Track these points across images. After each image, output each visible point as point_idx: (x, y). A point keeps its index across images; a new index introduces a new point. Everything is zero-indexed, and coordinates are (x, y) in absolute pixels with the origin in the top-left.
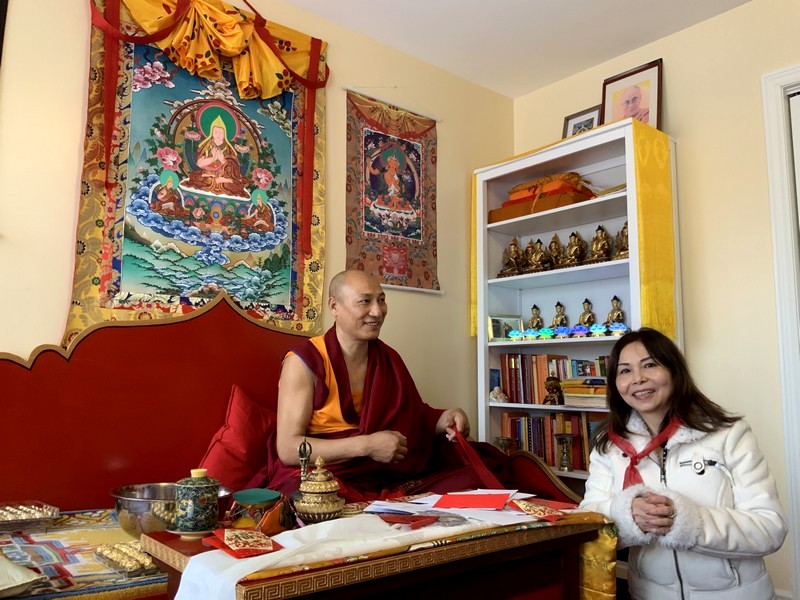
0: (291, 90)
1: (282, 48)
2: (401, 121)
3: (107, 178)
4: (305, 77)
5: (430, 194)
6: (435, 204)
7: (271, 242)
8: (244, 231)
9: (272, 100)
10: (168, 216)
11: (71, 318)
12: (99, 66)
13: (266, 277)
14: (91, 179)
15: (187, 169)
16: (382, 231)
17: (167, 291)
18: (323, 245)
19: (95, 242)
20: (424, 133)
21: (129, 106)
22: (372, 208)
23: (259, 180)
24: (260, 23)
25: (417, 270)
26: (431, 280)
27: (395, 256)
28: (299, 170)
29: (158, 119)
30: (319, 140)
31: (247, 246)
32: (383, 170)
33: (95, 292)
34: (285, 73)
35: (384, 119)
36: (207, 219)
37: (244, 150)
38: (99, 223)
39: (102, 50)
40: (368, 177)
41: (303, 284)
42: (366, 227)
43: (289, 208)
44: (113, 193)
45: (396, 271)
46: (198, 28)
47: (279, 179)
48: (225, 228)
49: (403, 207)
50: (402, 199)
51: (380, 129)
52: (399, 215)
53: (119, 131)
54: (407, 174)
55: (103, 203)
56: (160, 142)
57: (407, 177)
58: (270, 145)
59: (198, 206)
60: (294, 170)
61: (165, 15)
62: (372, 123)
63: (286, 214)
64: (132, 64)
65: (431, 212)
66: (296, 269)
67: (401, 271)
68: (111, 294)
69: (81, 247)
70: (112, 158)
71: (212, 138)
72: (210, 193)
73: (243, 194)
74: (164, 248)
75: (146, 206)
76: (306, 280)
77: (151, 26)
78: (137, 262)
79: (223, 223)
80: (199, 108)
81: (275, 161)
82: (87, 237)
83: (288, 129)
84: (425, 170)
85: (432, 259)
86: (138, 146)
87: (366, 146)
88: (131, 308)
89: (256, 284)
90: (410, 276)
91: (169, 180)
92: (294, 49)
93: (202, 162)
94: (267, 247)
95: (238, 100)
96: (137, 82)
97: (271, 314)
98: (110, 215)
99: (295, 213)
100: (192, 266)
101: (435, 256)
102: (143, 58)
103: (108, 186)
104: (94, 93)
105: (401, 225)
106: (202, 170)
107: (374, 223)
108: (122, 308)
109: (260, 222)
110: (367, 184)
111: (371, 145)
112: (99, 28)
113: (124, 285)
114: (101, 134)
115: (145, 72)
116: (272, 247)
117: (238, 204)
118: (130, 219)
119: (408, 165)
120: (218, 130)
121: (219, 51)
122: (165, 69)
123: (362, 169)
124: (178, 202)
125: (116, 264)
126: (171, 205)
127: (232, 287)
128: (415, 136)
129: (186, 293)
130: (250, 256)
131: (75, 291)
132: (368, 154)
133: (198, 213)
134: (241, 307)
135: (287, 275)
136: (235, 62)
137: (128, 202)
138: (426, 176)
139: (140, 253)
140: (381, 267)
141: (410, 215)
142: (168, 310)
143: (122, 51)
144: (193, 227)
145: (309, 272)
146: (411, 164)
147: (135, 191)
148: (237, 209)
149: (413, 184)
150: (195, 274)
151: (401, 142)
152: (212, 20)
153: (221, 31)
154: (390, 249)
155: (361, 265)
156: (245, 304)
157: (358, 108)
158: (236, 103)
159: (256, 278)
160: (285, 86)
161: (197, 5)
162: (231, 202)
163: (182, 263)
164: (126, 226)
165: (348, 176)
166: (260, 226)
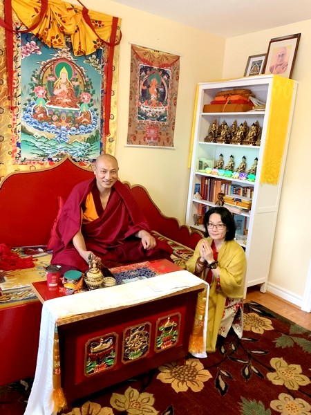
0: (101, 48)
1: (96, 25)
2: (160, 58)
3: (12, 104)
4: (109, 42)
5: (174, 97)
6: (176, 102)
7: (90, 129)
9: (91, 55)
10: (41, 121)
12: (4, 47)
13: (88, 146)
14: (4, 105)
15: (49, 96)
16: (146, 119)
18: (116, 129)
19: (8, 135)
20: (173, 64)
21: (20, 67)
22: (142, 107)
23: (84, 98)
24: (85, 12)
25: (163, 137)
26: (170, 142)
27: (152, 131)
28: (105, 91)
29: (34, 72)
30: (115, 73)
31: (79, 132)
32: (149, 87)
33: (10, 158)
34: (98, 40)
35: (151, 58)
36: (59, 120)
37: (77, 83)
38: (9, 126)
39: (5, 38)
40: (141, 91)
41: (105, 148)
42: (138, 117)
43: (99, 111)
44: (15, 112)
45: (152, 139)
46: (53, 21)
47: (94, 97)
48: (68, 124)
49: (158, 105)
50: (158, 102)
51: (149, 64)
52: (156, 110)
53: (16, 80)
54: (161, 87)
55: (11, 117)
56: (35, 84)
59: (54, 114)
60: (102, 91)
61: (37, 15)
62: (144, 61)
63: (97, 115)
64: (20, 44)
65: (173, 107)
66: (102, 141)
67: (155, 139)
68: (17, 158)
69: (2, 139)
70: (13, 94)
71: (61, 79)
72: (60, 108)
73: (76, 107)
74: (39, 136)
75: (30, 116)
76: (107, 147)
77: (29, 23)
78: (28, 143)
79: (67, 122)
80: (54, 63)
81: (92, 88)
82: (5, 133)
83: (99, 69)
84: (172, 84)
85: (171, 131)
86: (25, 87)
87: (140, 74)
88: (26, 164)
89: (83, 150)
90: (159, 141)
91: (41, 103)
92: (103, 25)
93: (56, 92)
94: (88, 132)
95: (74, 57)
96: (23, 53)
97: (90, 163)
98: (15, 122)
99: (102, 113)
100: (53, 144)
101: (173, 130)
102: (25, 41)
103: (12, 108)
105: (157, 116)
106: (56, 96)
107: (142, 115)
108: (22, 164)
109: (85, 120)
111: (143, 73)
112: (2, 26)
113: (22, 154)
114: (8, 83)
115: (27, 48)
116: (91, 132)
117: (74, 112)
118: (24, 123)
120: (64, 75)
121: (63, 32)
122: (37, 45)
123: (138, 87)
124: (45, 113)
125: (18, 145)
126: (42, 115)
127: (72, 152)
128: (167, 66)
129: (50, 156)
130: (80, 137)
131: (1, 158)
132: (141, 79)
133: (55, 118)
135: (98, 145)
136: (72, 36)
137: (22, 115)
138: (172, 87)
139: (29, 139)
140: (145, 138)
141: (161, 110)
142: (43, 164)
143: (15, 37)
144: (52, 125)
145: (109, 143)
146: (164, 82)
147: (25, 109)
148: (73, 114)
149: (165, 93)
150: (54, 147)
151: (160, 70)
152: (59, 15)
153: (64, 22)
154: (150, 128)
155: (135, 137)
156: (77, 160)
157: (136, 53)
158: (72, 59)
159: (83, 148)
160: (98, 47)
161: (51, 7)
162: (71, 111)
163: (48, 142)
164: (22, 127)
165: (131, 92)
166: (85, 122)
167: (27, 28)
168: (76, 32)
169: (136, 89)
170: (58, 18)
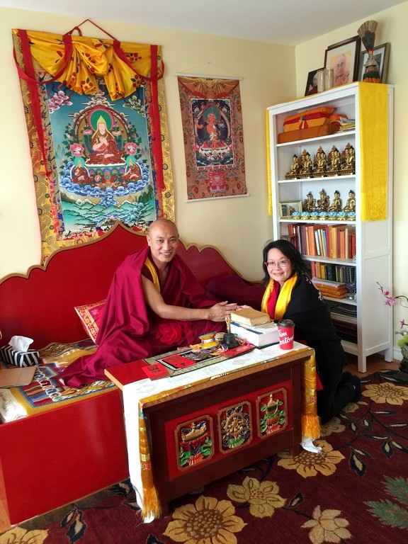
0: (142, 86)
1: (132, 59)
2: (215, 87)
3: (46, 169)
4: (150, 76)
5: (238, 132)
6: (242, 138)
7: (141, 186)
8: (124, 183)
9: (131, 96)
10: (82, 184)
11: (43, 249)
12: (28, 103)
13: (141, 207)
14: (38, 172)
15: (88, 154)
16: (207, 164)
17: (89, 226)
18: (171, 181)
19: (47, 207)
20: (231, 92)
21: (50, 124)
22: (200, 151)
23: (129, 150)
24: (116, 45)
25: (232, 184)
26: (241, 188)
27: (217, 178)
28: (153, 138)
29: (67, 127)
30: (162, 114)
31: (128, 191)
32: (206, 124)
33: (53, 234)
34: (136, 77)
35: (203, 89)
36: (103, 180)
37: (118, 134)
38: (47, 196)
39: (28, 93)
40: (196, 131)
41: (162, 206)
42: (198, 163)
43: (149, 163)
44: (51, 178)
45: (218, 188)
46: (80, 63)
47: (140, 147)
48: (113, 184)
49: (220, 146)
50: (219, 141)
51: (201, 96)
52: (218, 152)
53: (47, 140)
54: (222, 123)
55: (47, 184)
56: (70, 141)
57: (222, 125)
58: (133, 126)
59: (97, 174)
60: (150, 138)
61: (61, 58)
63: (148, 167)
64: (47, 97)
65: (240, 144)
66: (157, 198)
67: (221, 187)
68: (61, 233)
69: (40, 212)
70: (47, 157)
71: (99, 131)
72: (102, 165)
73: (121, 161)
74: (83, 202)
75: (69, 181)
76: (164, 204)
77: (53, 69)
78: (71, 213)
79: (112, 181)
80: (89, 113)
81: (137, 136)
82: (42, 205)
83: (143, 112)
84: (234, 116)
85: (242, 175)
86: (59, 146)
87: (193, 110)
88: (72, 239)
89: (136, 212)
90: (227, 189)
91: (80, 163)
92: (140, 58)
93: (96, 147)
94: (139, 189)
95: (111, 102)
96: (52, 107)
97: (146, 227)
98: (52, 190)
99: (153, 164)
100: (99, 210)
101: (244, 172)
102: (52, 92)
103: (48, 174)
104: (29, 121)
105: (220, 158)
106: (97, 152)
107: (202, 160)
108: (68, 239)
109: (134, 175)
110: (196, 136)
111: (197, 109)
112: (25, 79)
113: (66, 227)
114: (38, 145)
115: (55, 100)
116: (142, 188)
117: (118, 168)
118: (62, 190)
119: (222, 117)
120: (102, 125)
121: (95, 74)
122: (65, 95)
123: (192, 127)
124: (86, 175)
125: (60, 217)
126: (83, 177)
127: (122, 217)
128: (225, 95)
129: (98, 225)
130: (130, 197)
131: (42, 235)
132: (195, 116)
133: (98, 178)
134: (129, 227)
135: (152, 203)
136: (105, 77)
137: (60, 181)
138: (235, 120)
139: (71, 208)
140: (208, 187)
141: (226, 150)
142: (91, 236)
143: (40, 90)
144: (96, 187)
145: (166, 199)
146: (224, 115)
147: (62, 173)
148: (119, 171)
149: (226, 128)
150: (101, 213)
151: (216, 102)
152: (87, 55)
153: (94, 62)
154: (214, 175)
155: (197, 188)
156: (131, 225)
157: (185, 86)
158: (109, 105)
159: (135, 209)
160: (137, 85)
161: (76, 46)
162: (115, 168)
163: (94, 209)
164: (61, 194)
165: (184, 134)
166: (134, 178)
167: (52, 76)
168: (109, 71)
169: (191, 130)
170: (86, 59)
